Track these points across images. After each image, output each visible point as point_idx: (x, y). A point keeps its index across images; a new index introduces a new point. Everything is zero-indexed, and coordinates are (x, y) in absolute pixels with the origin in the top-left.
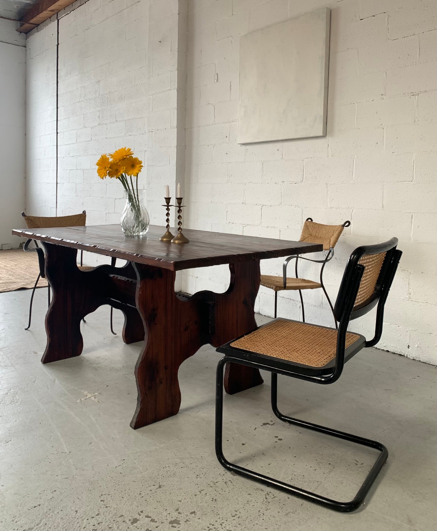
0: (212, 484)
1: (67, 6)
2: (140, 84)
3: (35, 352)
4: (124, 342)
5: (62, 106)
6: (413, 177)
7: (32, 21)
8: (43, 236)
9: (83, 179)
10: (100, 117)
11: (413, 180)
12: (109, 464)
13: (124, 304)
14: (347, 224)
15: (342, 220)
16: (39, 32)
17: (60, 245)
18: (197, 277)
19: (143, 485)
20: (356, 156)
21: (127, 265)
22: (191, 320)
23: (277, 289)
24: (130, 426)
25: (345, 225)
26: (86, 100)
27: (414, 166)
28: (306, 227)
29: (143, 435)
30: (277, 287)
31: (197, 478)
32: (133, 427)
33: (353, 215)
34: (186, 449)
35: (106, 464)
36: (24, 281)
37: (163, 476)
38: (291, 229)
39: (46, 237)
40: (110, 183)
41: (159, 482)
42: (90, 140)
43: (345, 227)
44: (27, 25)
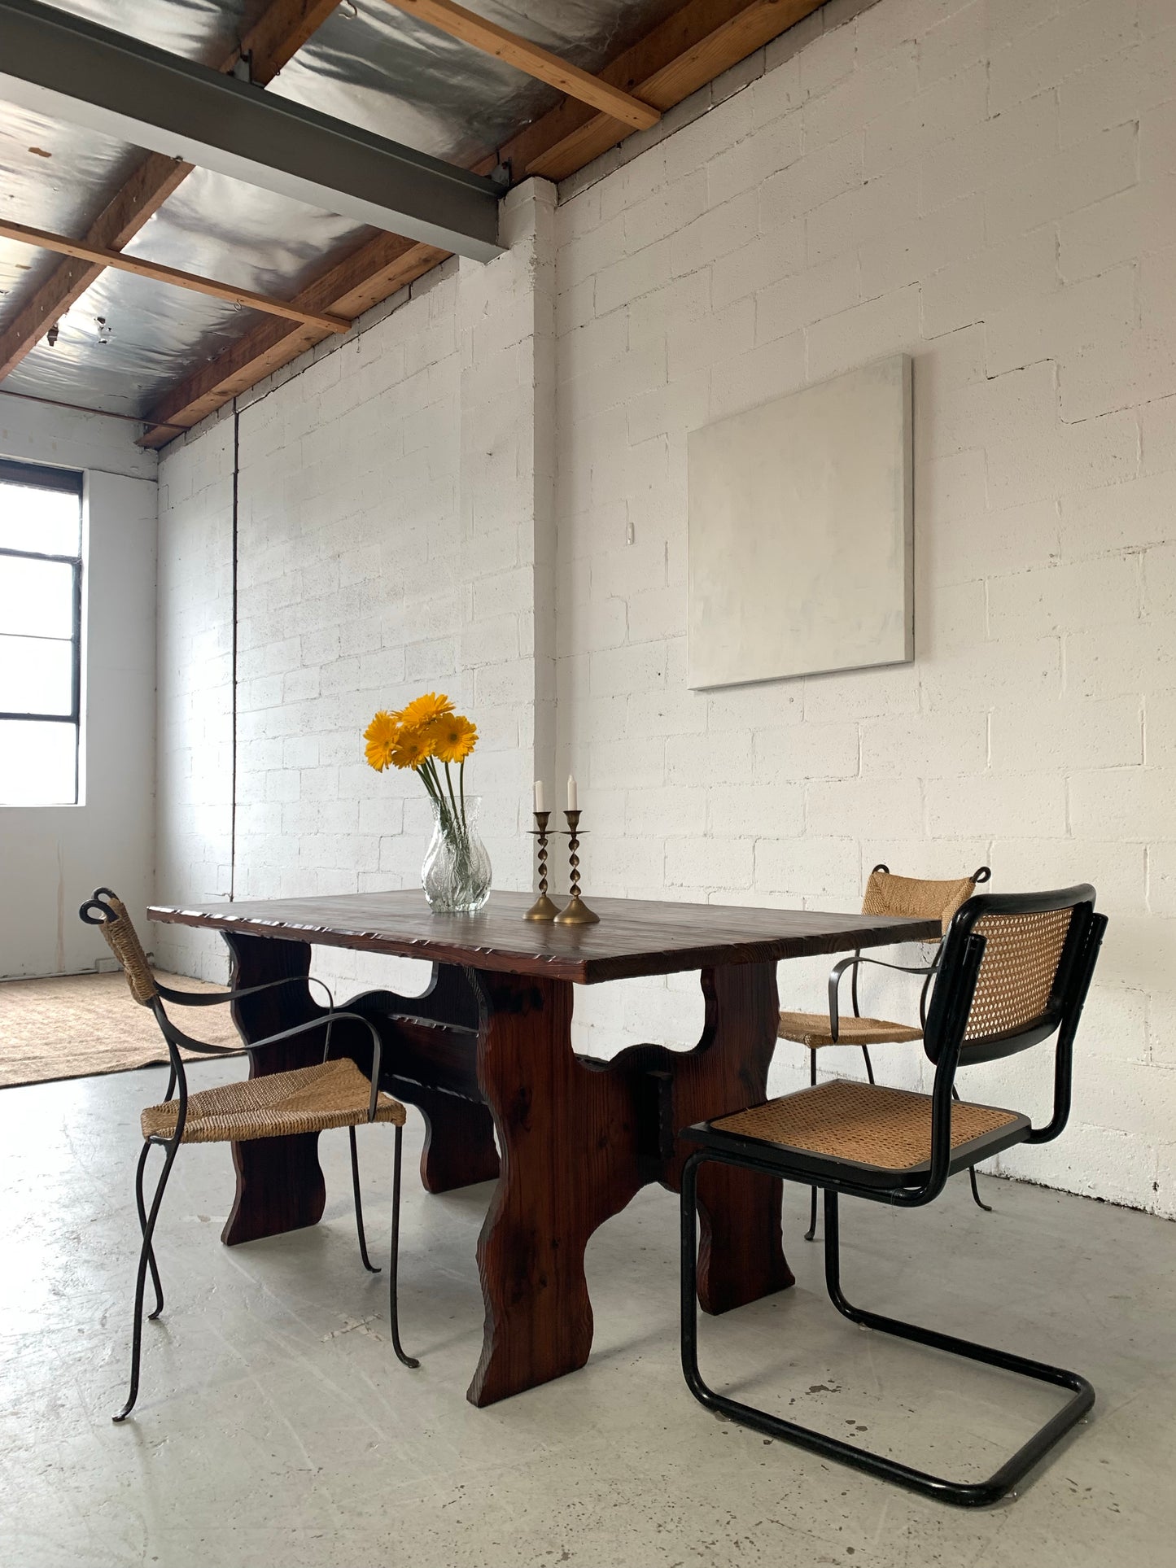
0: (701, 1549)
1: (259, 382)
2: (439, 557)
3: (203, 1217)
4: (426, 1189)
5: (248, 618)
6: (1142, 754)
7: (174, 420)
8: (231, 918)
9: (301, 792)
10: (342, 640)
11: (1143, 760)
12: (425, 1500)
13: (429, 1087)
14: (983, 875)
15: (964, 866)
16: (189, 445)
17: (275, 937)
18: (592, 1026)
19: (519, 1553)
20: (994, 708)
21: (432, 990)
22: (612, 1120)
23: (816, 1042)
24: (468, 1399)
25: (979, 879)
26: (308, 600)
27: (1142, 726)
28: (875, 888)
29: (502, 1422)
30: (814, 1037)
31: (659, 1532)
32: (477, 1401)
33: (991, 854)
34: (619, 1457)
35: (418, 1499)
36: (159, 1045)
37: (569, 1527)
38: (833, 895)
39: (237, 920)
40: (369, 799)
41: (561, 1543)
42: (317, 695)
43: (977, 884)
44: (161, 430)
